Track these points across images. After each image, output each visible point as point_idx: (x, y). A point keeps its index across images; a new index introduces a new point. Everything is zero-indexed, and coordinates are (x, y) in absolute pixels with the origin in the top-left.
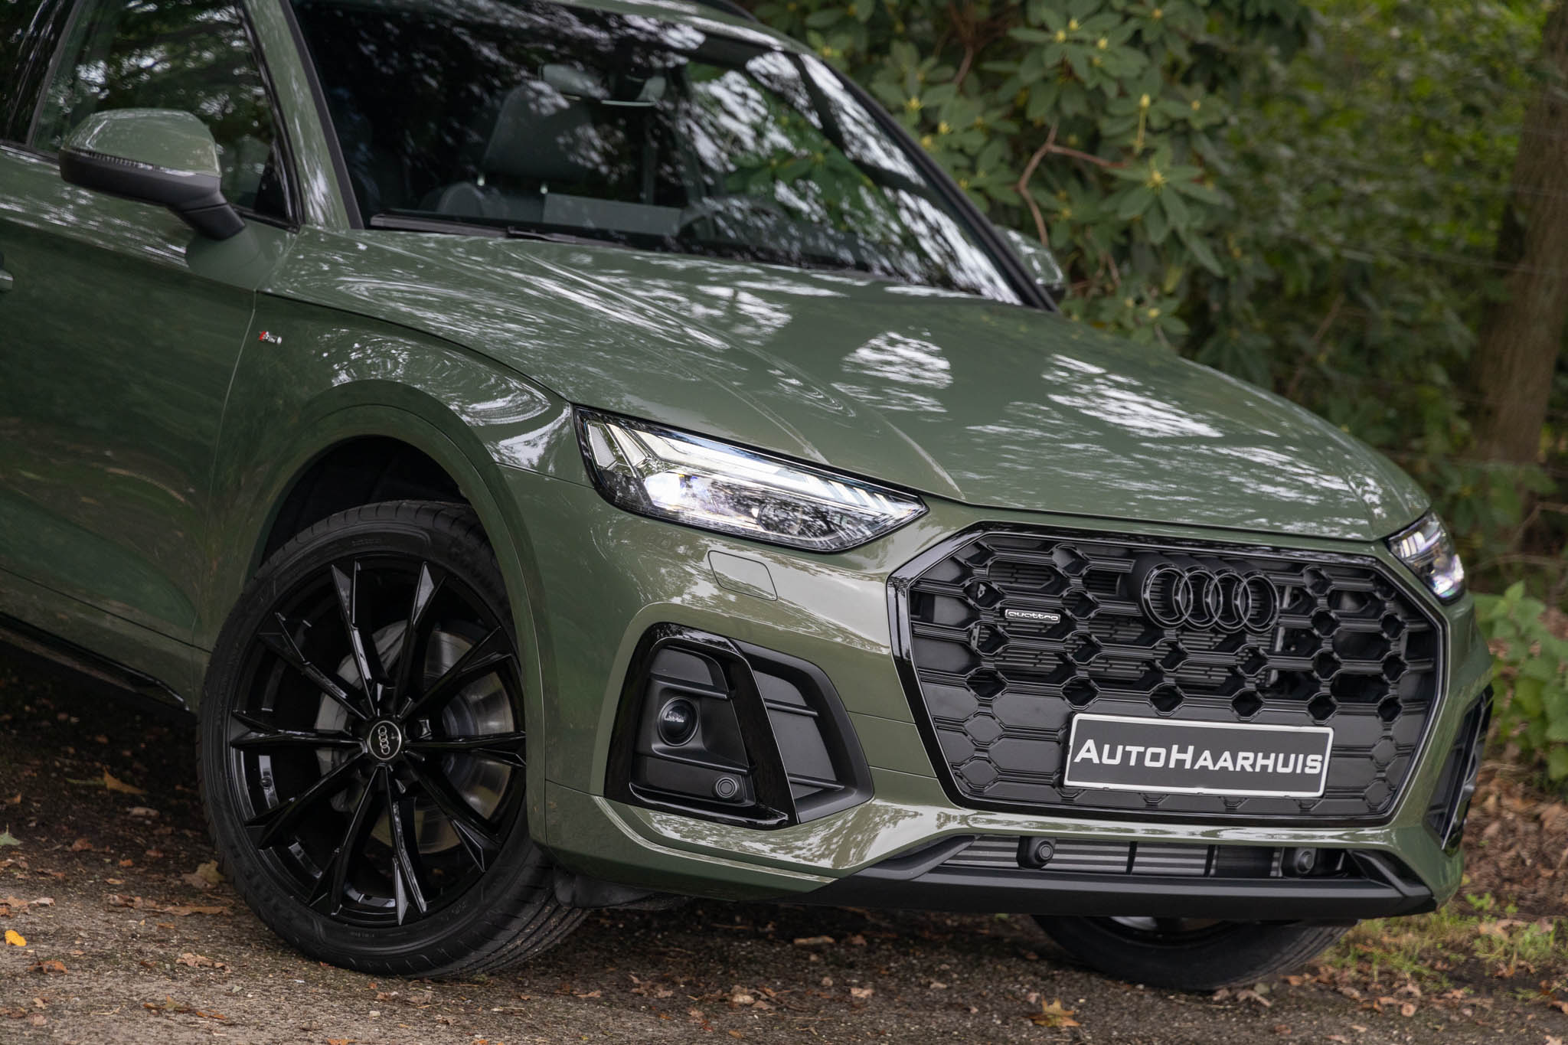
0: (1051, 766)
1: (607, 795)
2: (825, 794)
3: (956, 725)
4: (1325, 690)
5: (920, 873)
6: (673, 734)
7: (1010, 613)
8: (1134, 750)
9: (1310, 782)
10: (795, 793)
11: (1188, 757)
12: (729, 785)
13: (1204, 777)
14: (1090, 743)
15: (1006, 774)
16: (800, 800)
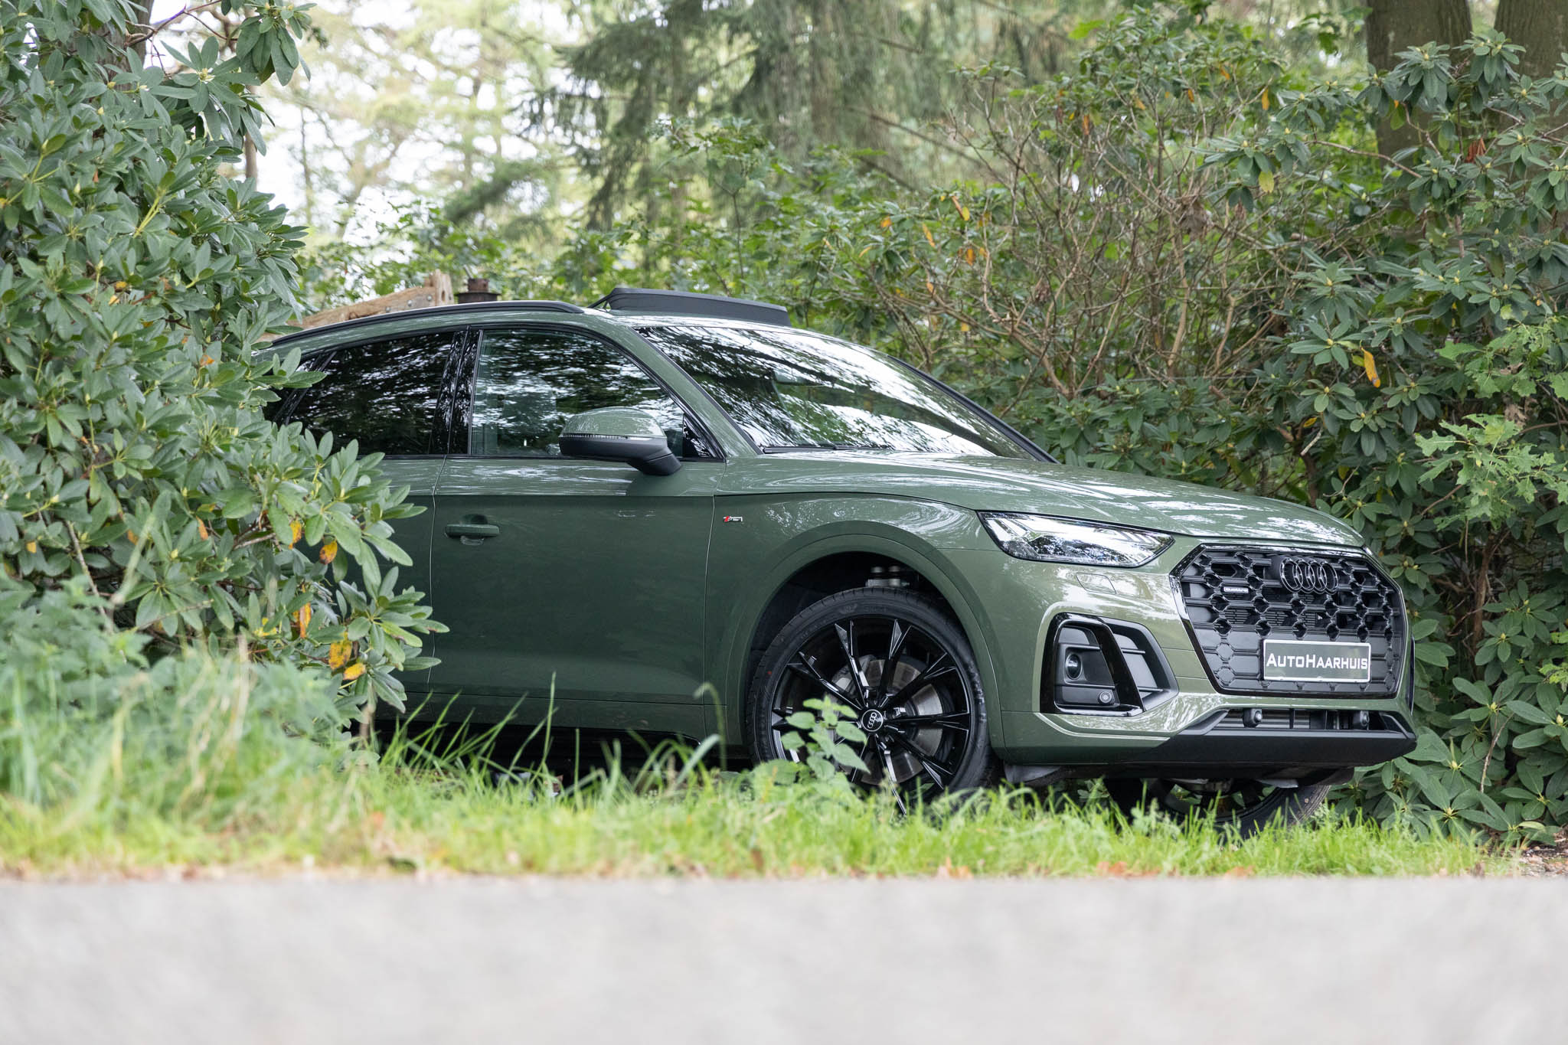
0: (1256, 670)
1: (1042, 711)
2: (1154, 694)
3: (1212, 650)
4: (1362, 623)
5: (1207, 731)
6: (1073, 673)
7: (1227, 589)
8: (1291, 658)
9: (1364, 674)
10: (1142, 695)
11: (1313, 661)
12: (1107, 696)
13: (1320, 672)
14: (1272, 656)
15: (1238, 676)
16: (1146, 699)
